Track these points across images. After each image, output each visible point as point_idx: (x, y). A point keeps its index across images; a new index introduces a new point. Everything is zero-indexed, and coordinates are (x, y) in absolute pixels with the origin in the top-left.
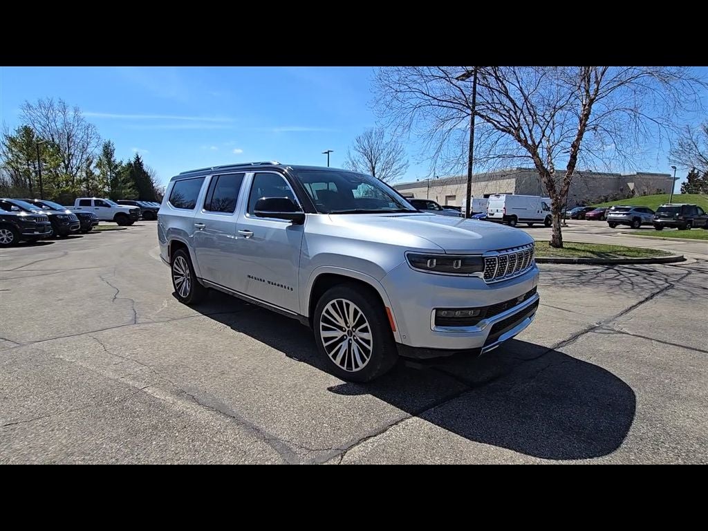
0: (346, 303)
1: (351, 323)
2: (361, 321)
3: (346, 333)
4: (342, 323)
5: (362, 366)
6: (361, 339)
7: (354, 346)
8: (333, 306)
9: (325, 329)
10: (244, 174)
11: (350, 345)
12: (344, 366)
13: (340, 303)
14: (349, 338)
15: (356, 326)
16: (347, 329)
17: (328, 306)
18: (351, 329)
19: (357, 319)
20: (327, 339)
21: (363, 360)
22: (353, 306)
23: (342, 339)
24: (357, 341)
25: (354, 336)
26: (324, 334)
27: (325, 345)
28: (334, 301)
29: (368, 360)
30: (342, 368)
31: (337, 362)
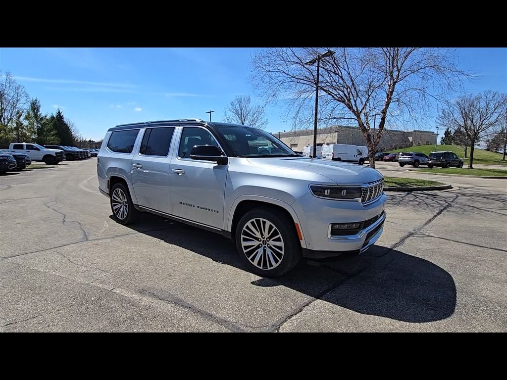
0: (263, 221)
1: (266, 235)
2: (275, 233)
3: (261, 243)
4: (258, 235)
5: (275, 265)
6: (274, 246)
7: (269, 251)
8: (253, 223)
9: (245, 240)
10: (174, 128)
11: (265, 251)
12: (260, 266)
13: (258, 222)
14: (263, 246)
15: (270, 238)
16: (262, 239)
17: (249, 224)
18: (265, 239)
19: (271, 233)
20: (246, 247)
21: (276, 261)
22: (268, 223)
23: (258, 247)
24: (270, 248)
25: (268, 244)
26: (244, 244)
27: (245, 251)
28: (254, 220)
29: (280, 261)
30: (259, 267)
31: (255, 263)
